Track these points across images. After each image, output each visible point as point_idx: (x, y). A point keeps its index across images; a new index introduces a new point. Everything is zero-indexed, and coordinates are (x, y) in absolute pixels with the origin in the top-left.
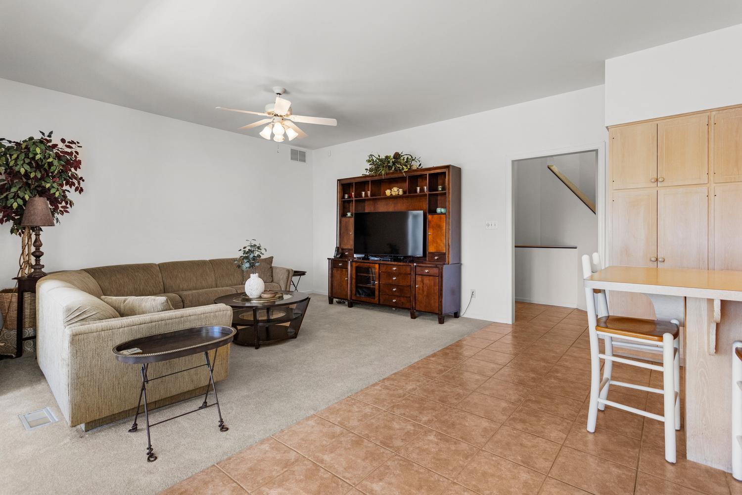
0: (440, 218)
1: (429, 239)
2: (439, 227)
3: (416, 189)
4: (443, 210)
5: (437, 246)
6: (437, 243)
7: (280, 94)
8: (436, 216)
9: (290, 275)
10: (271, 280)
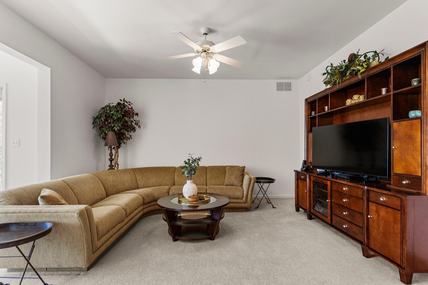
0: (412, 125)
1: (395, 155)
2: (410, 138)
3: (381, 91)
4: (418, 113)
5: (406, 166)
6: (406, 161)
7: (206, 34)
8: (404, 123)
9: (252, 182)
10: (240, 184)
